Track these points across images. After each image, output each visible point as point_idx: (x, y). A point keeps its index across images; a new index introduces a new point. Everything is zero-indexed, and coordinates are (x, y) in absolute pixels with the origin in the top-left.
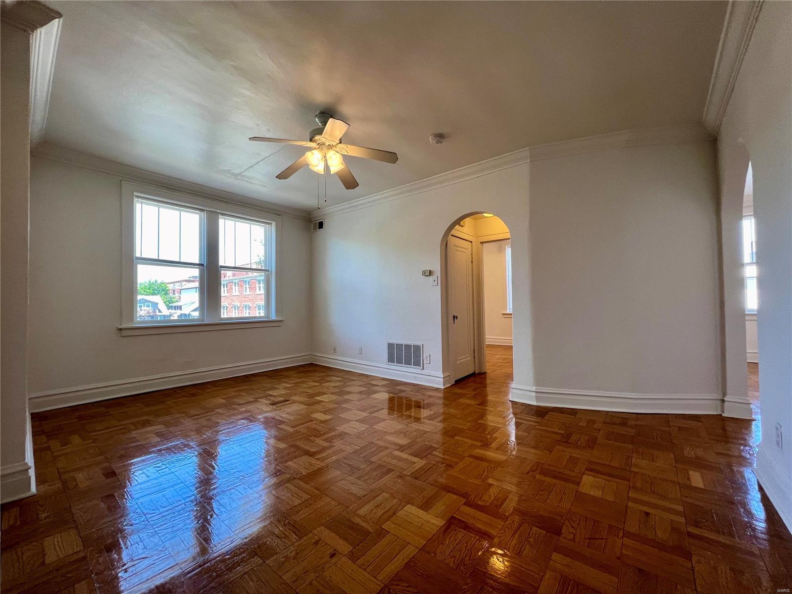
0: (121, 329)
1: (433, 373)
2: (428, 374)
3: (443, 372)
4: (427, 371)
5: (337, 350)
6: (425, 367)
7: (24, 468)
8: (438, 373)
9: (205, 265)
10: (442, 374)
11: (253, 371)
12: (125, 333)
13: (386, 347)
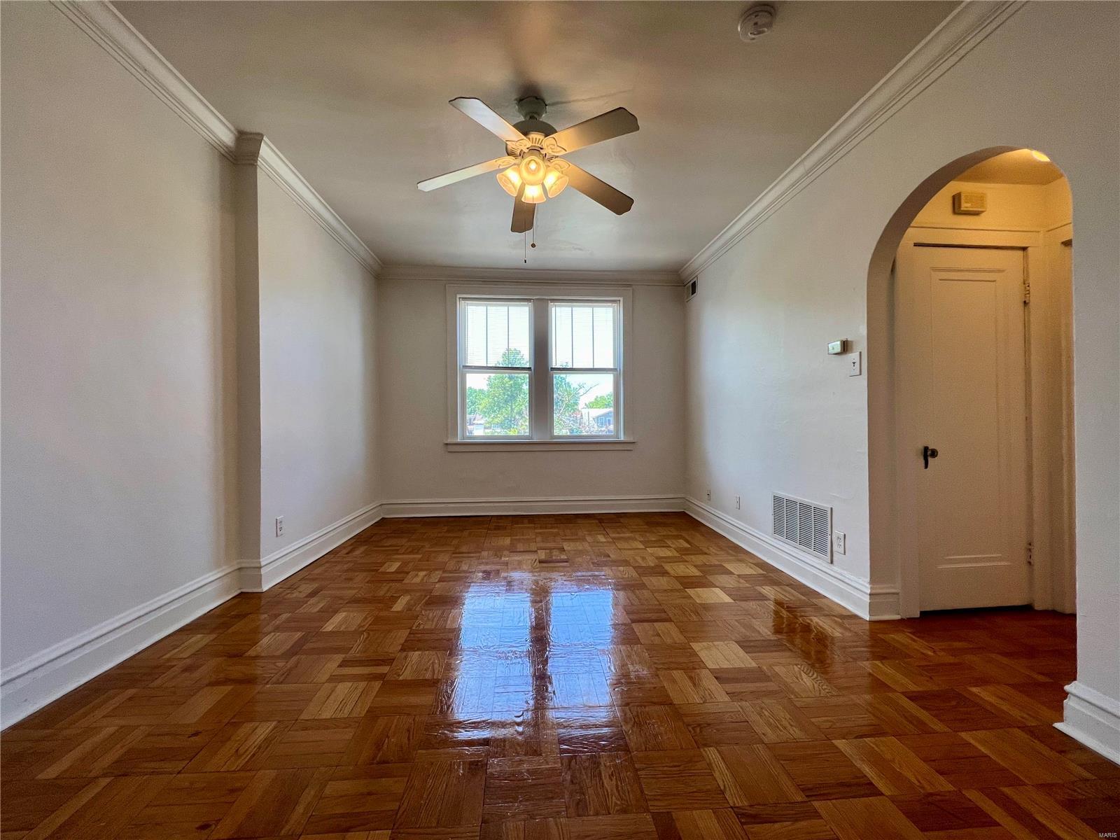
0: (447, 444)
1: (849, 576)
2: (840, 577)
3: (873, 581)
4: (839, 571)
5: (712, 496)
6: (835, 559)
7: (259, 565)
8: (860, 581)
9: (533, 369)
10: (868, 586)
11: (587, 510)
12: (451, 448)
13: (771, 503)
